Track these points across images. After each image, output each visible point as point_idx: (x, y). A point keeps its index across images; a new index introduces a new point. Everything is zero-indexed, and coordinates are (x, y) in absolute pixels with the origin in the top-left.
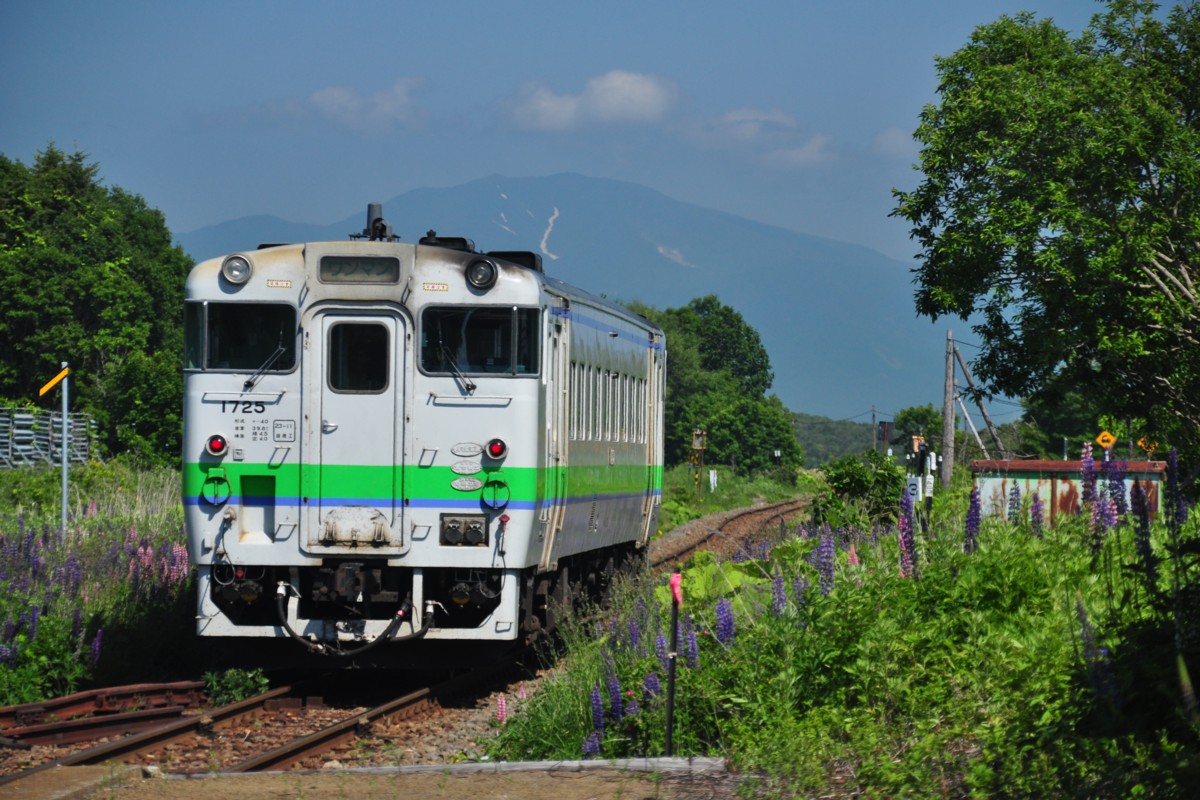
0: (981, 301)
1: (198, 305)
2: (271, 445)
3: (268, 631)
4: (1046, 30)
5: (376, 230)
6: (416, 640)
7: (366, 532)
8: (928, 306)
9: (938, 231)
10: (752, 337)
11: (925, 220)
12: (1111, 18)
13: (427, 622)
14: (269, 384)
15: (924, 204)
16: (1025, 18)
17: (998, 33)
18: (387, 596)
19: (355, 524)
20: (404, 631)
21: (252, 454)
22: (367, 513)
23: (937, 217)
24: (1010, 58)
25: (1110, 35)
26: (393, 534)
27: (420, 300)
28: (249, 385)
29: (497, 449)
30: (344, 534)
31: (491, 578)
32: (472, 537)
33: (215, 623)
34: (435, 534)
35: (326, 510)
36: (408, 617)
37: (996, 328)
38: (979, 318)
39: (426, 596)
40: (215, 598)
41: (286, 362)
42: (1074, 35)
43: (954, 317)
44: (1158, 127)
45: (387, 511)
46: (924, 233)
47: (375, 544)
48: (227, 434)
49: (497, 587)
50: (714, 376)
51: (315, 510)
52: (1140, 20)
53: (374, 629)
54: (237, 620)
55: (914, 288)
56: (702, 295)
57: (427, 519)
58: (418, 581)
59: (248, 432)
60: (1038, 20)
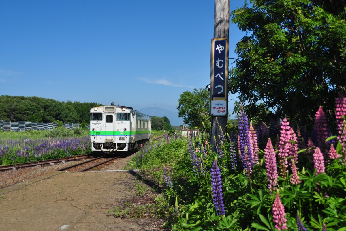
0: (184, 116)
1: (91, 113)
2: (99, 129)
3: (100, 150)
4: (189, 92)
5: (112, 104)
6: (116, 151)
7: (110, 139)
8: (179, 116)
9: (180, 110)
10: (168, 119)
11: (179, 109)
12: (195, 91)
13: (117, 149)
14: (99, 122)
15: (179, 107)
16: (188, 91)
17: (185, 92)
18: (113, 146)
19: (109, 138)
20: (115, 150)
21: (97, 130)
22: (111, 136)
23: (180, 108)
24: (186, 94)
25: (195, 93)
26: (113, 139)
27: (117, 112)
28: (97, 122)
29: (125, 129)
30: (108, 139)
31: (125, 144)
32: (123, 139)
33: (93, 149)
34: (118, 139)
35: (106, 136)
36: (115, 148)
37: (185, 118)
38: (184, 117)
39: (117, 146)
40: (94, 146)
41: (101, 119)
42: (192, 93)
43: (182, 117)
44: (199, 100)
45: (113, 136)
46: (179, 110)
47: (112, 140)
48: (95, 128)
49: (125, 145)
50: (165, 123)
51: (104, 136)
52: (197, 91)
53: (112, 150)
54: (96, 149)
55: (178, 115)
56: (164, 116)
57: (118, 137)
58: (116, 144)
59: (97, 127)
60: (189, 91)
